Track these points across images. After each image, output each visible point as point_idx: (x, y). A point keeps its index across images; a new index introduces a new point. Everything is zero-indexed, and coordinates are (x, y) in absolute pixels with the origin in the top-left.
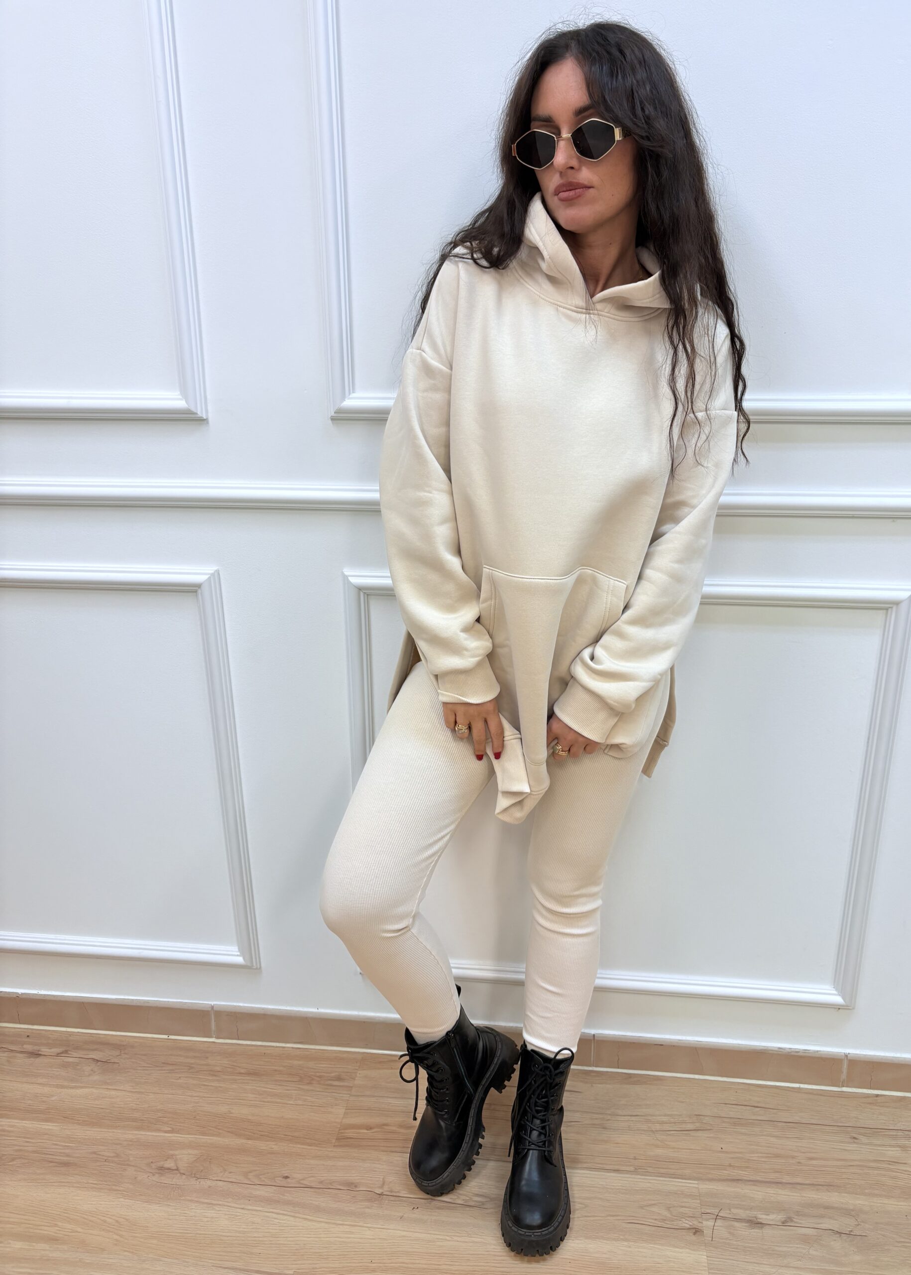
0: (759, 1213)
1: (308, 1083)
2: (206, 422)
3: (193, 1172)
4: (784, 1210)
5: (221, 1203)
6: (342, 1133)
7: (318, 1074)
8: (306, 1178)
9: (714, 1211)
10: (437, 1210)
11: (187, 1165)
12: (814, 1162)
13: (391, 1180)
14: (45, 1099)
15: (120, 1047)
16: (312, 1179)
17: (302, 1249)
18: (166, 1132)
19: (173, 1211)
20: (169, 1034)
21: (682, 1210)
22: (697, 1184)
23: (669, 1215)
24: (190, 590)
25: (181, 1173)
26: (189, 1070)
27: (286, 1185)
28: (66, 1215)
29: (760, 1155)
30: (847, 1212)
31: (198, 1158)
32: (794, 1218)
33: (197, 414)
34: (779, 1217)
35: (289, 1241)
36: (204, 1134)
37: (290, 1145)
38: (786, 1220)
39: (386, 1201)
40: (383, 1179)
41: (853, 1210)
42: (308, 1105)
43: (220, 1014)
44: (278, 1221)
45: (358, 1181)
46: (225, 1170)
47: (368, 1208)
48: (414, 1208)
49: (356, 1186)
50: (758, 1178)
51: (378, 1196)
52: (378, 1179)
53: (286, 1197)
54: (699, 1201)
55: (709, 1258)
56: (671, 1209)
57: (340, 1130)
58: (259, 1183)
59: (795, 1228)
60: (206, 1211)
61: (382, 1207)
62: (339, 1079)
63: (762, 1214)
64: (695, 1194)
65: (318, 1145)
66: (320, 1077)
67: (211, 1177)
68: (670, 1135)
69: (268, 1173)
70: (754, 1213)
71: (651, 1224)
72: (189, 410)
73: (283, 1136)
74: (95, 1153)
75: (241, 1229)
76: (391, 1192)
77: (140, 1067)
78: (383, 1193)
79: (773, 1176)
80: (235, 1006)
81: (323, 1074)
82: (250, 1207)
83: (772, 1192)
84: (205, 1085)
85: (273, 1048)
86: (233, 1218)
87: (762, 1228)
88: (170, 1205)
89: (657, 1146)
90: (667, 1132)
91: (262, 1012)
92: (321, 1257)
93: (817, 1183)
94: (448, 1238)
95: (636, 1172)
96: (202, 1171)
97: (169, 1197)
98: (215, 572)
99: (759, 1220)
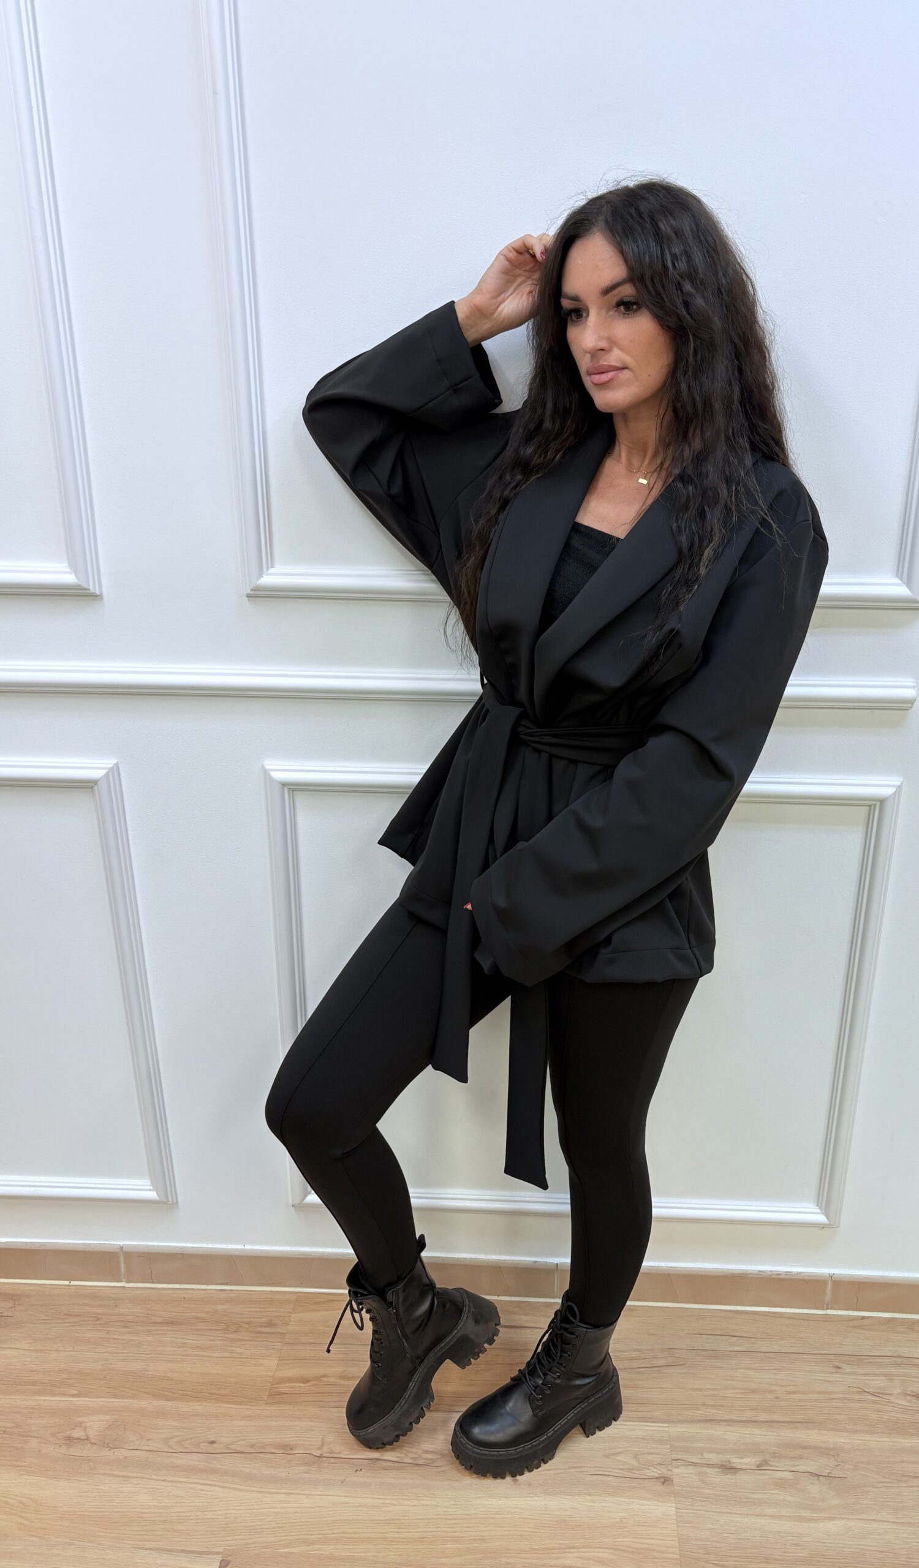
0: (732, 1456)
1: (235, 1331)
2: (99, 598)
3: (106, 1441)
4: (758, 1452)
5: (139, 1475)
6: (276, 1388)
7: (246, 1320)
8: (236, 1442)
9: (684, 1456)
10: (383, 1471)
11: (98, 1433)
12: (793, 1396)
13: (331, 1440)
15: (12, 1296)
16: (242, 1442)
17: (233, 1523)
18: (71, 1396)
19: (85, 1486)
20: (70, 1280)
21: (650, 1457)
22: (668, 1427)
23: (636, 1464)
24: (86, 786)
25: (91, 1442)
26: (96, 1321)
27: (211, 1452)
29: (737, 1391)
30: (825, 1451)
31: (111, 1425)
32: (770, 1460)
33: (89, 589)
34: (754, 1460)
35: (219, 1515)
36: (115, 1396)
37: (217, 1405)
38: (761, 1464)
39: (326, 1464)
40: (323, 1438)
41: (831, 1449)
42: (234, 1357)
43: (129, 1255)
44: (204, 1493)
45: (294, 1443)
46: (142, 1438)
47: (306, 1473)
48: (357, 1470)
49: (291, 1449)
50: (734, 1417)
51: (317, 1458)
52: (316, 1439)
53: (211, 1465)
54: (669, 1447)
55: (678, 1510)
56: (639, 1457)
57: (272, 1385)
58: (181, 1451)
59: (772, 1472)
60: (121, 1485)
61: (321, 1471)
62: (270, 1324)
63: (735, 1458)
64: (666, 1439)
65: (249, 1404)
66: (248, 1323)
67: (126, 1446)
69: (191, 1439)
70: (726, 1456)
71: (617, 1475)
72: (80, 585)
73: (207, 1395)
75: (163, 1504)
76: (332, 1452)
77: (39, 1320)
78: (322, 1454)
79: (748, 1414)
80: (148, 1246)
81: (253, 1319)
82: (171, 1479)
83: (749, 1432)
84: (114, 1339)
85: (192, 1292)
86: (154, 1491)
87: (735, 1473)
88: (80, 1480)
91: (180, 1252)
92: (254, 1531)
93: (796, 1420)
94: (396, 1503)
97: (79, 1471)
98: (113, 766)
99: (732, 1464)
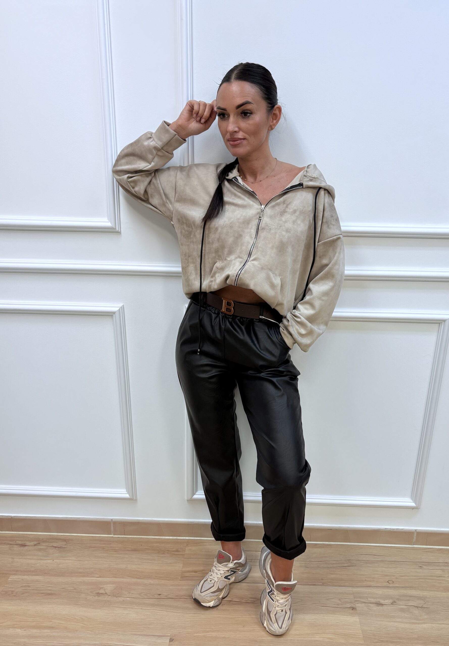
0: (380, 600)
1: (163, 554)
2: (120, 233)
3: (114, 594)
4: (391, 598)
5: (130, 607)
6: (183, 575)
7: (167, 549)
8: (170, 594)
10: (234, 605)
11: (110, 591)
12: (404, 578)
14: (33, 566)
15: (66, 540)
16: (172, 595)
17: (173, 625)
18: (97, 577)
19: (108, 611)
21: (346, 600)
22: (352, 589)
24: (110, 314)
25: (108, 595)
26: (103, 549)
27: (160, 598)
28: (55, 616)
29: (379, 575)
30: (419, 598)
31: (115, 588)
32: (396, 601)
33: (116, 229)
34: (389, 601)
35: (166, 621)
36: (116, 578)
37: (160, 581)
38: (393, 603)
41: (422, 597)
42: (164, 563)
43: (116, 523)
44: (159, 613)
46: (130, 593)
50: (379, 585)
53: (161, 603)
54: (353, 596)
55: (360, 620)
56: (340, 600)
57: (182, 573)
58: (147, 598)
59: (397, 606)
60: (123, 611)
62: (177, 551)
63: (382, 600)
64: (351, 593)
65: (173, 580)
66: (168, 551)
67: (123, 596)
68: (337, 569)
69: (150, 593)
70: (378, 600)
71: (333, 607)
72: (112, 227)
73: (155, 577)
74: (63, 588)
75: (142, 618)
77: (78, 549)
79: (385, 584)
80: (123, 519)
81: (169, 549)
82: (144, 608)
83: (386, 591)
84: (112, 556)
86: (137, 613)
87: (382, 606)
88: (105, 609)
89: (332, 574)
90: (336, 568)
91: (137, 521)
92: (182, 628)
93: (405, 586)
94: (240, 617)
95: (323, 584)
96: (118, 593)
97: (104, 606)
98: (122, 307)
99: (381, 603)
